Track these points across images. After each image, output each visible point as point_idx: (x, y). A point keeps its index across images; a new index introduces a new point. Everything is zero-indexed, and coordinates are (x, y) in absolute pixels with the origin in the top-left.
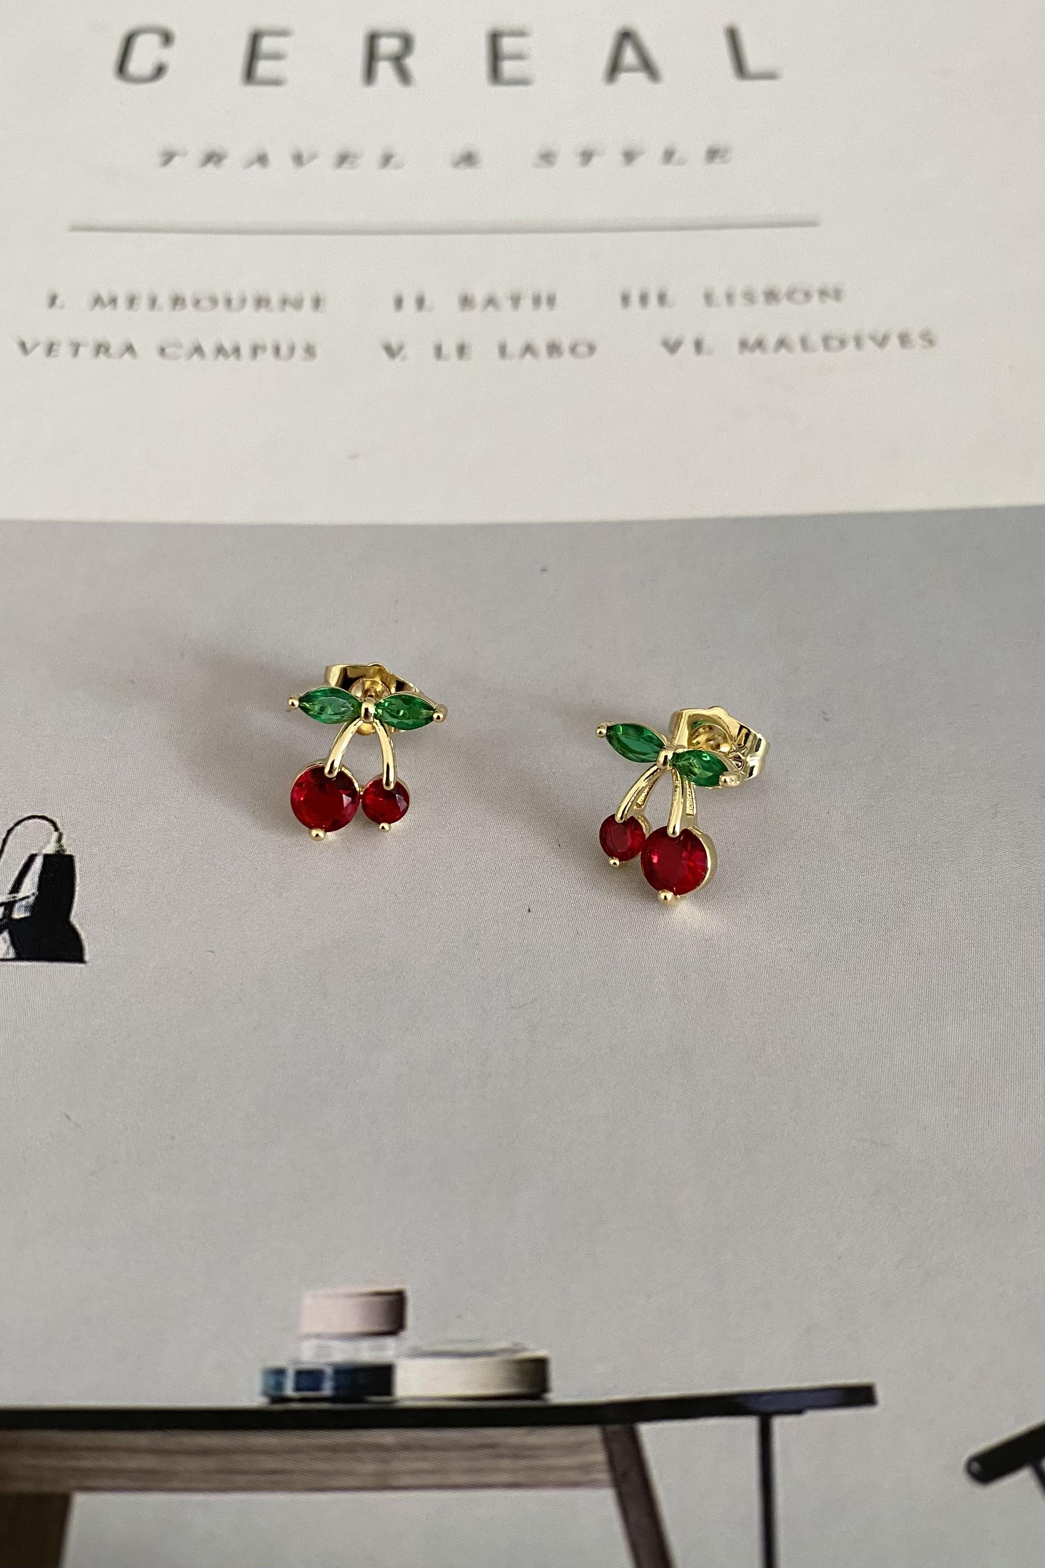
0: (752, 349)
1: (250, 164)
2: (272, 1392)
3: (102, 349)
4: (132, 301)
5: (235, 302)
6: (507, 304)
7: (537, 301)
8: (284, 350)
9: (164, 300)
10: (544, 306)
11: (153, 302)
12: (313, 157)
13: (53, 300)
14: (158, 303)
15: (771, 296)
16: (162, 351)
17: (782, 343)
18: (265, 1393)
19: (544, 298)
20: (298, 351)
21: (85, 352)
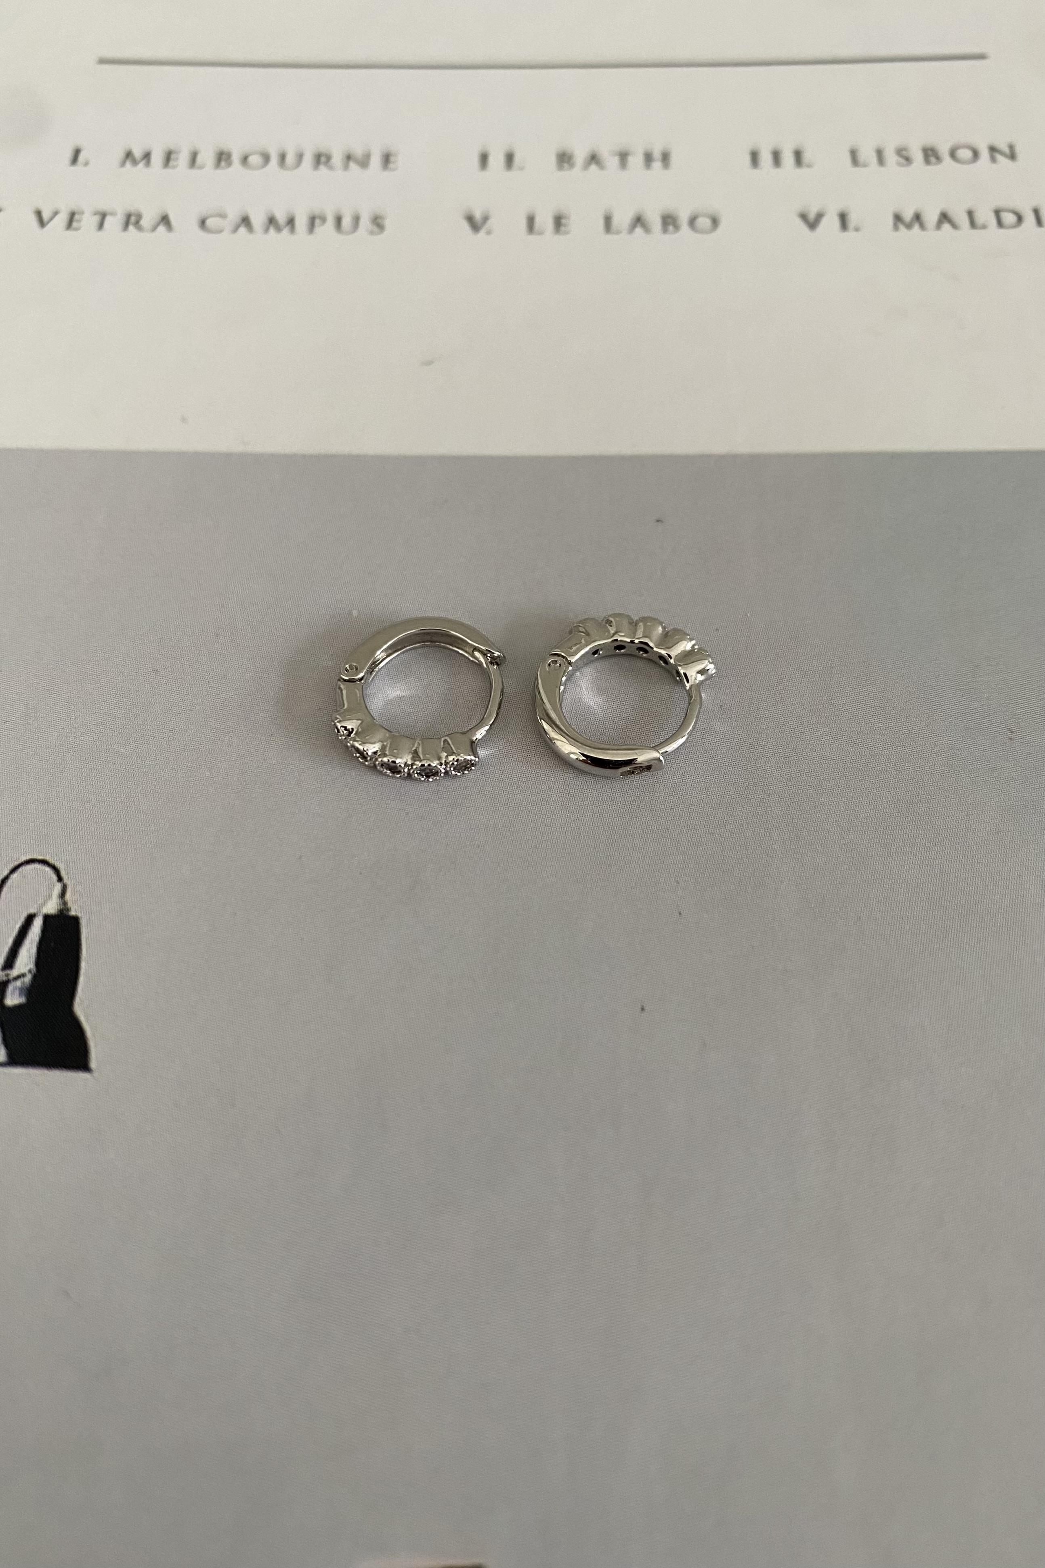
0: (909, 226)
3: (133, 221)
4: (169, 157)
5: (290, 159)
6: (613, 162)
7: (648, 158)
8: (347, 222)
9: (207, 157)
10: (657, 165)
11: (193, 160)
13: (76, 156)
14: (199, 159)
15: (930, 154)
16: (203, 223)
17: (944, 218)
19: (657, 155)
20: (365, 222)
21: (113, 223)
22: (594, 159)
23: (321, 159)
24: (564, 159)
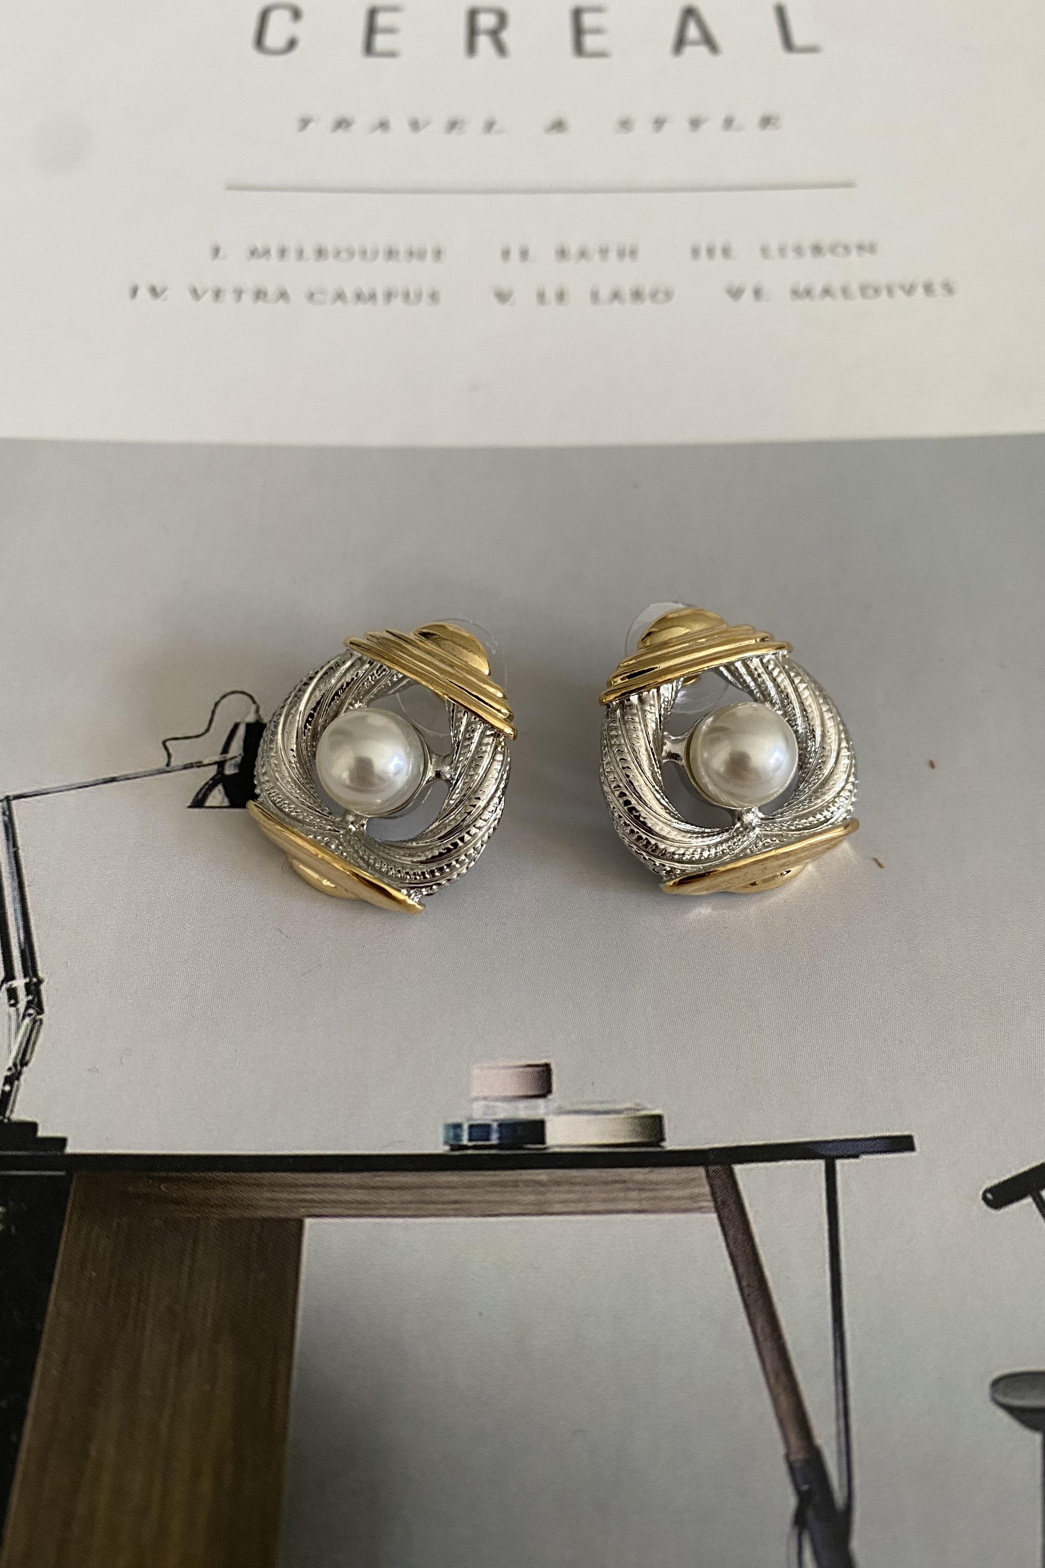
0: (802, 297)
1: (375, 129)
2: (452, 1142)
3: (261, 296)
4: (283, 253)
5: (369, 254)
6: (597, 256)
7: (621, 254)
9: (309, 252)
10: (627, 258)
11: (300, 253)
12: (427, 123)
13: (216, 251)
14: (305, 254)
15: (817, 249)
16: (311, 296)
17: (827, 292)
18: (446, 1143)
19: (627, 252)
20: (425, 297)
21: (247, 297)
22: (583, 254)
23: (391, 254)
24: (562, 253)
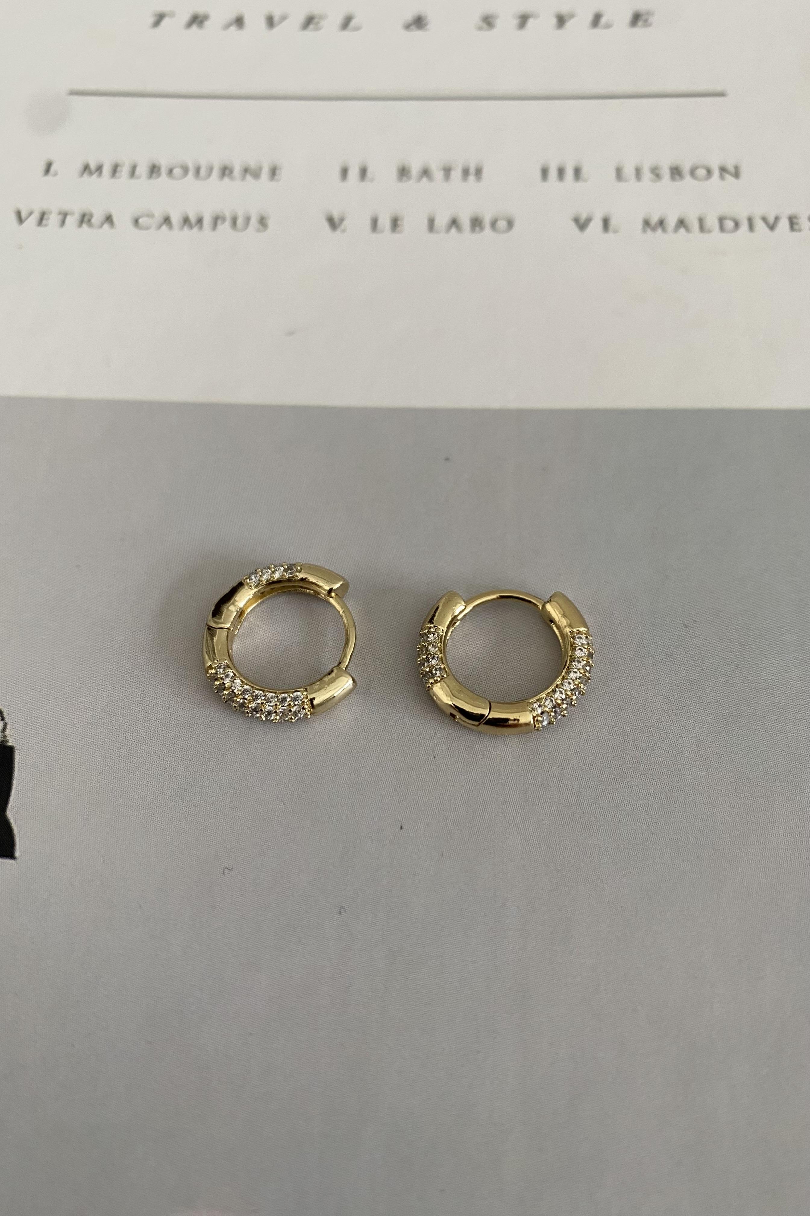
0: (654, 229)
1: (227, 26)
3: (86, 219)
4: (115, 170)
5: (203, 172)
6: (438, 175)
7: (466, 172)
8: (240, 222)
9: (142, 170)
10: (472, 178)
11: (133, 170)
12: (284, 18)
13: (48, 168)
14: (138, 171)
15: (676, 172)
16: (136, 222)
17: (682, 223)
19: (472, 170)
20: (253, 222)
21: (72, 221)
22: (426, 173)
23: (226, 171)
24: (403, 172)
